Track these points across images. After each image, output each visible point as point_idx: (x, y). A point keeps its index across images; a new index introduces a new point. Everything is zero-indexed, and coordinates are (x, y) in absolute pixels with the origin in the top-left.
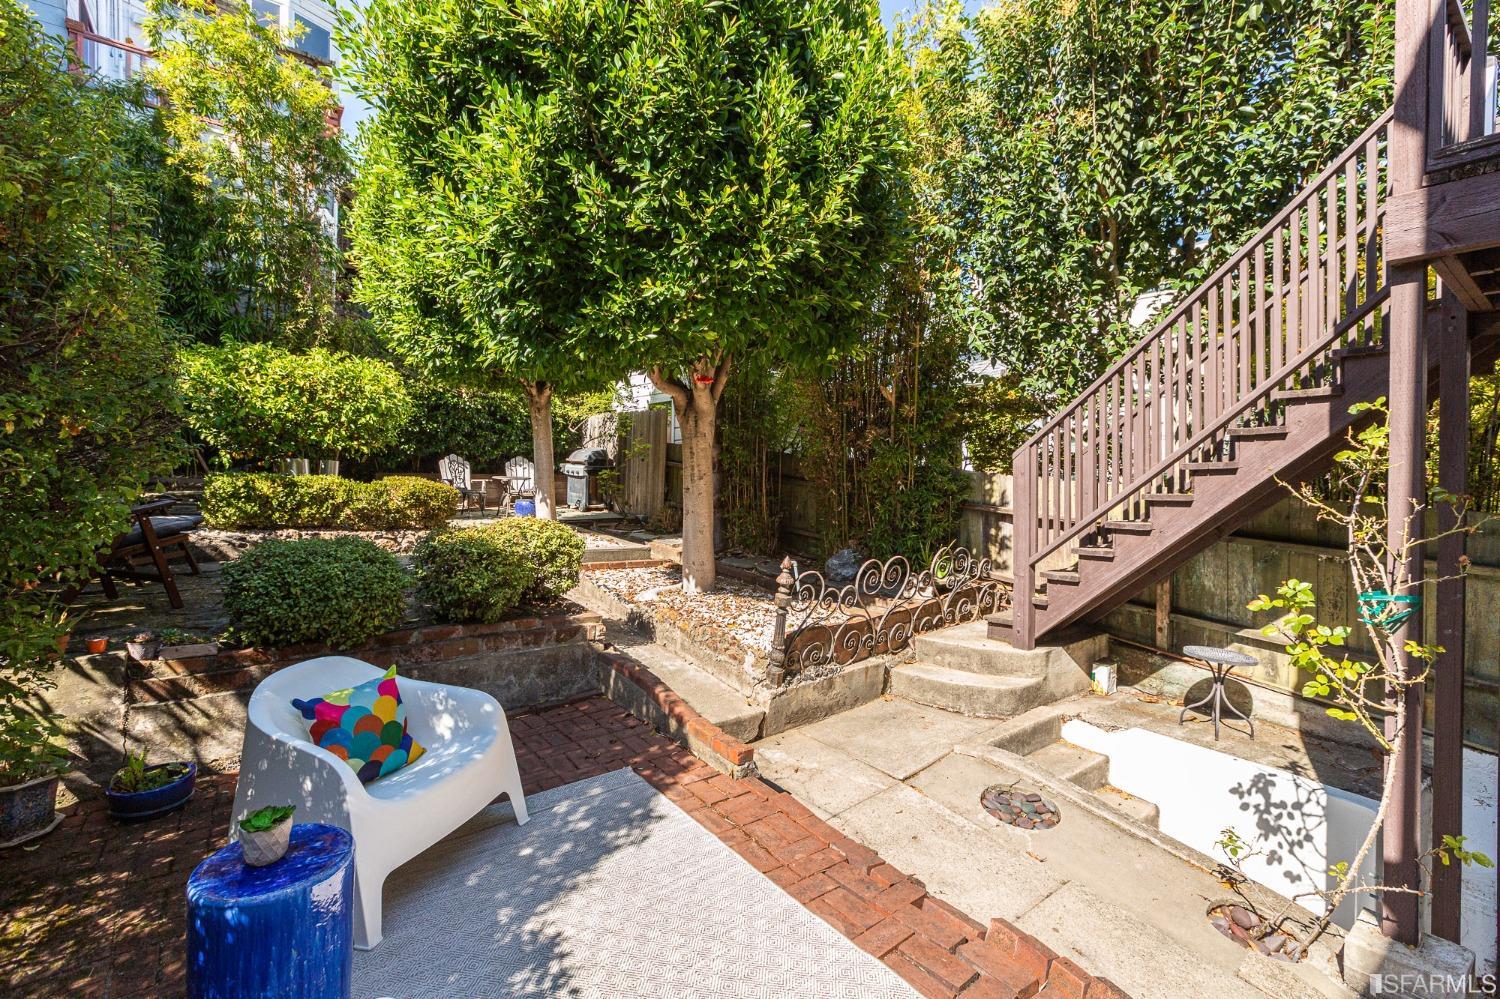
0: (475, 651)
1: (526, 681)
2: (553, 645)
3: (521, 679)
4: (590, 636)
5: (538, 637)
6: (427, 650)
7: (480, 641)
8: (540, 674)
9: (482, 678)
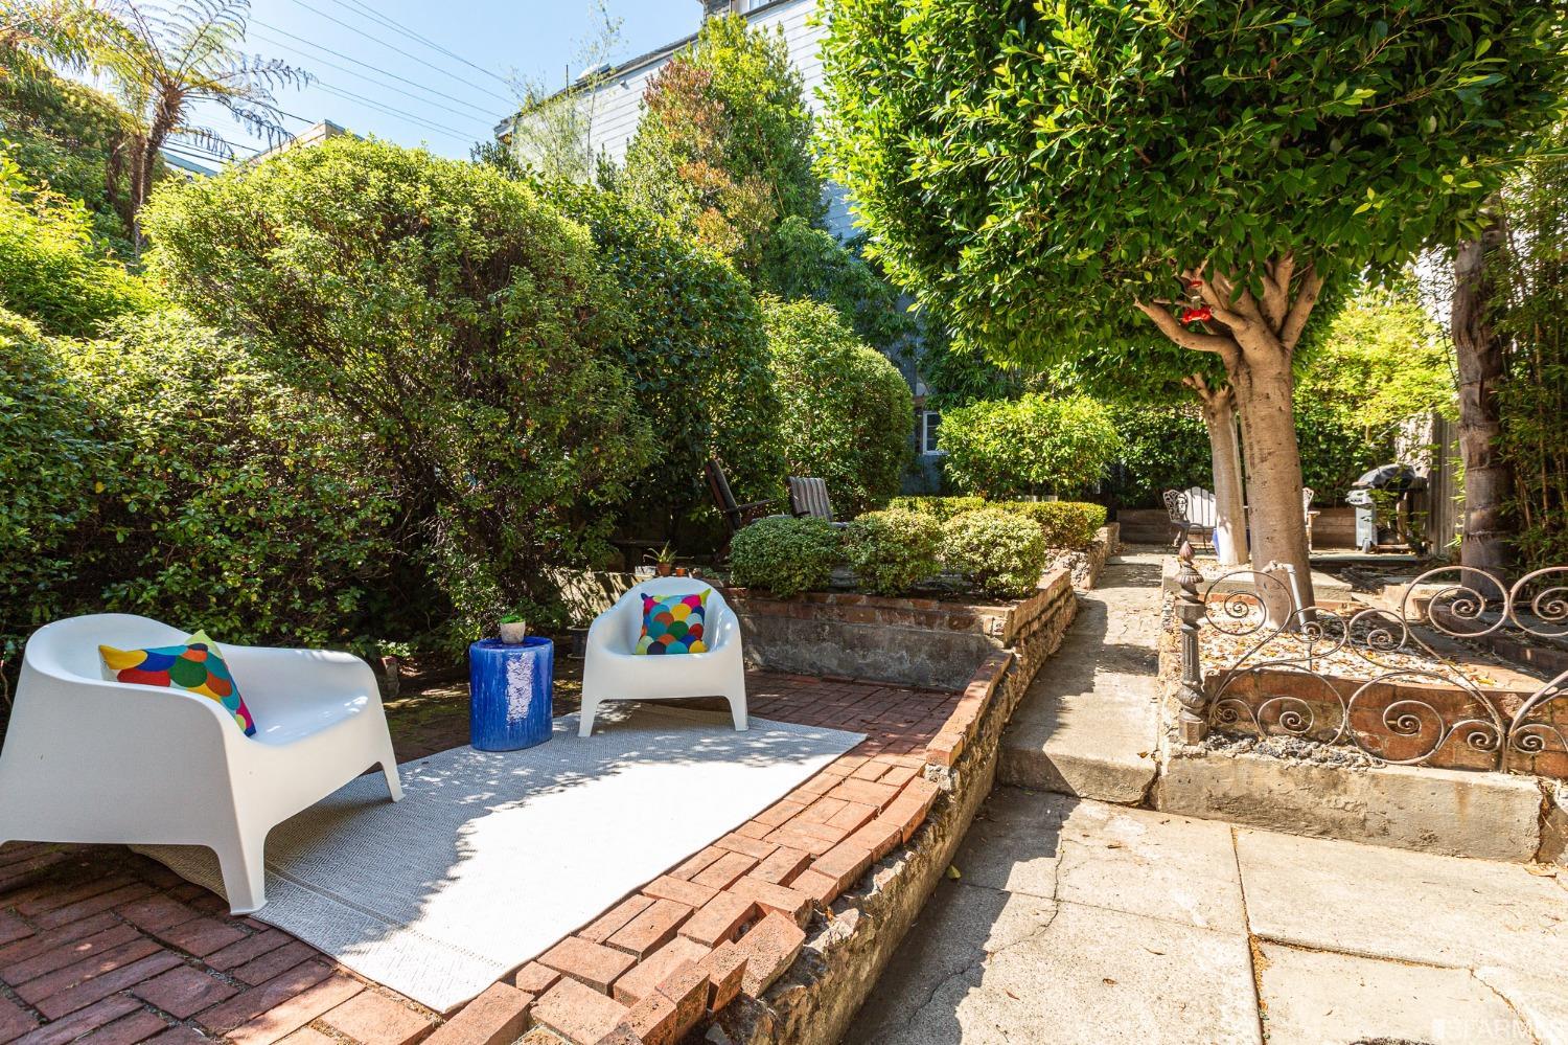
0: (872, 620)
1: (918, 660)
2: (946, 630)
3: (912, 656)
4: (987, 629)
5: (930, 619)
6: (836, 611)
7: (877, 613)
8: (931, 656)
9: (877, 646)
